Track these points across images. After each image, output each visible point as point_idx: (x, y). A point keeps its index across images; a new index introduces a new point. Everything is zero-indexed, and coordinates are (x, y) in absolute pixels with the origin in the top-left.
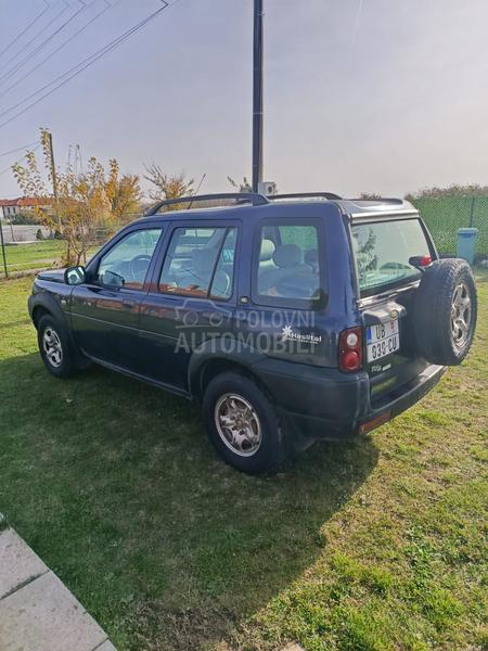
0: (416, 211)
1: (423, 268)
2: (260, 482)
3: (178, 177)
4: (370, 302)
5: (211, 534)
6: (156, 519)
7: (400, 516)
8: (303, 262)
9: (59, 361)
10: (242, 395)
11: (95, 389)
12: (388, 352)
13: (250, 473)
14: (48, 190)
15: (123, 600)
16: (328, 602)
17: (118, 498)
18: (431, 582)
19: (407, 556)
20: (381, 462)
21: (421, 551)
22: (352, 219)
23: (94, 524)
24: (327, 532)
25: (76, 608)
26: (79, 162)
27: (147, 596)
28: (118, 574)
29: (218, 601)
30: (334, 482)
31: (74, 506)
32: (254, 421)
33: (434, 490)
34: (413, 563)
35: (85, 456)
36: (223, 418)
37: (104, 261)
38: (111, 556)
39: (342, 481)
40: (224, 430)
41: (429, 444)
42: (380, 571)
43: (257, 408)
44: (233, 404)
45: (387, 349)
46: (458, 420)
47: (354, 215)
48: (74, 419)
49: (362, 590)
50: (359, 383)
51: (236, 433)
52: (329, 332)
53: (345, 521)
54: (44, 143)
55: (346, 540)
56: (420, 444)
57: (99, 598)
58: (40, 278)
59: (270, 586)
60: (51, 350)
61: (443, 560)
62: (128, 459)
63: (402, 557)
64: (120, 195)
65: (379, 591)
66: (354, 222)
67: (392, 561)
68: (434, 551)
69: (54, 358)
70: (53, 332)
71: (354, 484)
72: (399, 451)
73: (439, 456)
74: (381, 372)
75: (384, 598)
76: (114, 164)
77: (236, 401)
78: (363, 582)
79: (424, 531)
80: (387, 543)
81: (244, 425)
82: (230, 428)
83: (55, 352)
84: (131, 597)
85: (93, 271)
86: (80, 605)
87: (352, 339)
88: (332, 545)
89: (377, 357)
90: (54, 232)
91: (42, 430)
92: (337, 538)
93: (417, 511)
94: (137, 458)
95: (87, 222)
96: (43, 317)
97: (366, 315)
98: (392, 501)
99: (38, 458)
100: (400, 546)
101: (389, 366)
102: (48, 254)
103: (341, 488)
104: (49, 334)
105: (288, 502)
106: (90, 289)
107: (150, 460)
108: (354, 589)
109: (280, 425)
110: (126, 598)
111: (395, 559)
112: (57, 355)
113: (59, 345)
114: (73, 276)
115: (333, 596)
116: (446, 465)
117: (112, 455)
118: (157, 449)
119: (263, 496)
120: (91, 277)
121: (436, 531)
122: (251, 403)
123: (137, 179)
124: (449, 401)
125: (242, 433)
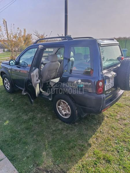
0: (118, 43)
1: (121, 61)
2: (70, 126)
3: (43, 34)
4: (106, 72)
5: (56, 143)
6: (39, 138)
7: (113, 136)
8: (83, 59)
9: (9, 88)
10: (65, 100)
11: (20, 96)
12: (110, 87)
13: (67, 123)
14: (5, 37)
15: (29, 167)
16: (94, 166)
17: (27, 132)
18: (125, 158)
19: (116, 150)
20: (106, 118)
21: (120, 148)
22: (101, 45)
23: (20, 140)
24: (91, 142)
25: (14, 171)
26: (14, 29)
27: (37, 165)
28: (28, 157)
29: (59, 167)
30: (92, 125)
31: (14, 134)
32: (68, 108)
33: (122, 127)
34: (118, 152)
35: (17, 118)
36: (59, 107)
37: (21, 58)
38: (26, 151)
39: (95, 125)
40: (59, 110)
41: (119, 113)
42: (109, 155)
43: (69, 104)
44: (62, 103)
45: (110, 86)
46: (127, 105)
47: (101, 44)
48: (14, 106)
49: (104, 162)
50: (102, 98)
51: (63, 111)
52: (93, 82)
53: (97, 138)
54: (4, 23)
55: (98, 144)
56: (117, 113)
57: (22, 166)
58: (3, 63)
59: (75, 161)
60: (7, 85)
61: (127, 151)
62: (30, 119)
63: (115, 150)
64: (26, 39)
65: (109, 162)
66: (101, 46)
67: (112, 151)
68: (124, 148)
69: (8, 87)
70: (7, 80)
71: (98, 126)
72: (111, 115)
73: (123, 117)
74: (108, 93)
75: (111, 164)
76: (25, 30)
77: (63, 102)
78: (104, 159)
79: (121, 141)
80: (110, 145)
81: (65, 109)
82: (61, 110)
83: (8, 85)
84: (32, 166)
85: (18, 61)
86: (16, 170)
87: (101, 84)
88: (93, 146)
89: (108, 89)
90: (8, 50)
91: (4, 110)
92: (94, 144)
93: (118, 135)
94: (33, 118)
95: (17, 46)
96: (4, 75)
97: (105, 76)
98: (110, 132)
99: (3, 118)
100: (114, 146)
101: (111, 91)
102: (6, 56)
103: (94, 127)
104: (6, 80)
105: (79, 132)
106: (17, 67)
107: (37, 119)
108: (101, 161)
109: (77, 110)
110: (30, 166)
111: (113, 151)
112: (8, 86)
113: (9, 84)
114: (12, 63)
115: (95, 164)
116: (125, 119)
117: (25, 117)
118: (39, 115)
119: (71, 130)
120: (17, 63)
121: (124, 141)
122: (68, 103)
123: (31, 35)
124: (124, 99)
125: (65, 111)
